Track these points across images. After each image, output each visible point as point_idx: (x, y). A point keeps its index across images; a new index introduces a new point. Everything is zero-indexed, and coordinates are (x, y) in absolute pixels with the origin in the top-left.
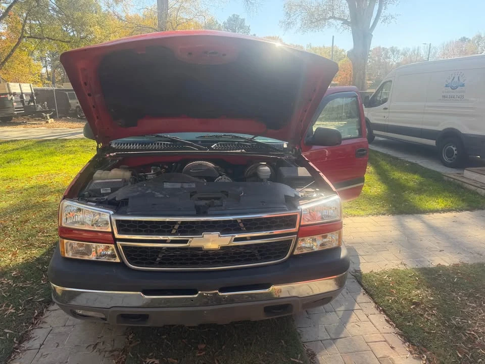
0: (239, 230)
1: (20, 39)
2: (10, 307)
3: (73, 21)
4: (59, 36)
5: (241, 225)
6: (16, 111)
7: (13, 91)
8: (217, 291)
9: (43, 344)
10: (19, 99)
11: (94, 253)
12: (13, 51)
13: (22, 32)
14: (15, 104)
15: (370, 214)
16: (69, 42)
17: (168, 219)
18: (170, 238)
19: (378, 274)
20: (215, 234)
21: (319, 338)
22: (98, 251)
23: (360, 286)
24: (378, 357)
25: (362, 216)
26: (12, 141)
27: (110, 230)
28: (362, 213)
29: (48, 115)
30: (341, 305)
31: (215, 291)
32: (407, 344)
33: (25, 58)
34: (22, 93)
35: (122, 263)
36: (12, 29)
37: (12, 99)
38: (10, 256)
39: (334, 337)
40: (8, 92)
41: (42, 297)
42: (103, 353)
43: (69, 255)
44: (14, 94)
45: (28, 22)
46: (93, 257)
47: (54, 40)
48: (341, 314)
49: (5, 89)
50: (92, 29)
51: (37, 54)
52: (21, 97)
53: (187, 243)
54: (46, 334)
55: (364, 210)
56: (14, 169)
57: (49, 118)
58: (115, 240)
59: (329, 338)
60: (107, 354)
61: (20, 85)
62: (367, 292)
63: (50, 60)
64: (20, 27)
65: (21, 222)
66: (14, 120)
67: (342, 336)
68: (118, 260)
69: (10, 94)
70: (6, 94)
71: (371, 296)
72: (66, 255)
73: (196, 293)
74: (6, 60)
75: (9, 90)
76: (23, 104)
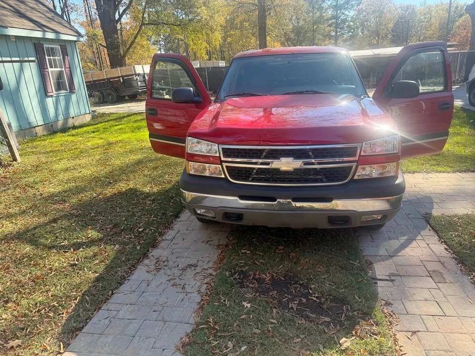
0: (309, 157)
1: (141, 27)
2: (152, 217)
3: (183, 5)
4: (172, 20)
5: (311, 153)
6: (140, 89)
7: (137, 72)
8: (291, 200)
9: (174, 238)
10: (142, 79)
11: (208, 171)
12: (135, 38)
13: (143, 20)
14: (139, 83)
15: (458, 171)
16: (180, 25)
17: (259, 147)
18: (261, 161)
19: (449, 216)
20: (290, 159)
21: (379, 254)
22: (210, 170)
23: (427, 224)
24: (429, 270)
25: (449, 172)
26: (139, 113)
27: (218, 155)
28: (449, 169)
29: (164, 92)
30: (404, 236)
31: (289, 200)
32: (459, 265)
33: (145, 43)
34: (144, 74)
35: (226, 178)
36: (135, 18)
37: (137, 79)
38: (149, 188)
39: (391, 254)
40: (134, 73)
41: (172, 212)
42: (213, 246)
43: (192, 172)
44: (139, 75)
45: (147, 10)
46: (207, 174)
47: (167, 24)
48: (402, 241)
49: (132, 71)
50: (199, 10)
51: (153, 38)
52: (144, 77)
53: (269, 165)
54: (176, 233)
55: (452, 167)
56: (143, 133)
57: (165, 94)
58: (221, 162)
59: (387, 254)
60: (215, 247)
61: (142, 67)
62: (433, 229)
63: (163, 43)
64: (140, 16)
65: (154, 168)
66: (139, 97)
67: (399, 254)
68: (223, 176)
69: (136, 75)
70: (132, 75)
71: (436, 232)
72: (191, 173)
73: (275, 201)
74: (130, 46)
75: (135, 71)
76: (146, 83)
